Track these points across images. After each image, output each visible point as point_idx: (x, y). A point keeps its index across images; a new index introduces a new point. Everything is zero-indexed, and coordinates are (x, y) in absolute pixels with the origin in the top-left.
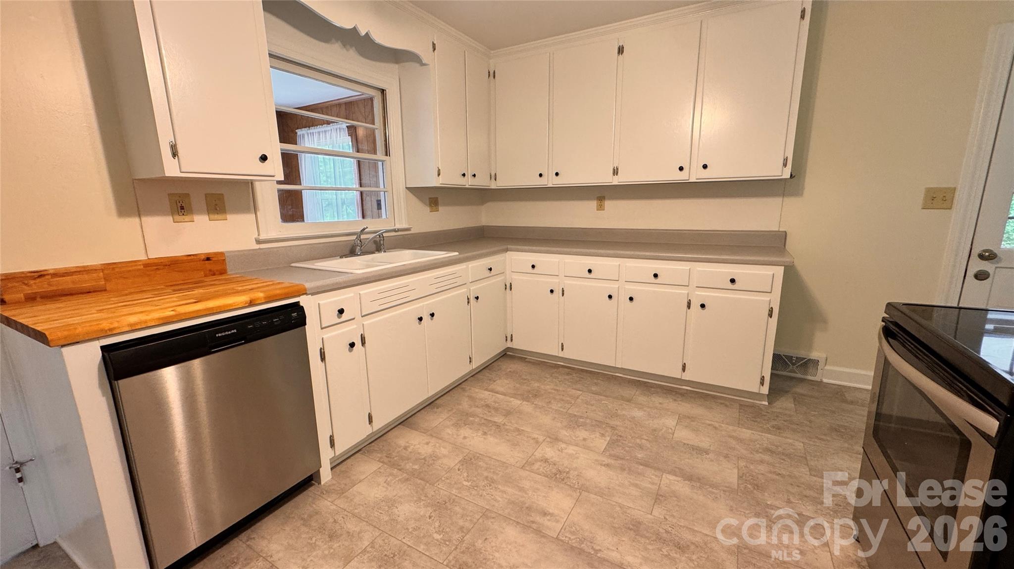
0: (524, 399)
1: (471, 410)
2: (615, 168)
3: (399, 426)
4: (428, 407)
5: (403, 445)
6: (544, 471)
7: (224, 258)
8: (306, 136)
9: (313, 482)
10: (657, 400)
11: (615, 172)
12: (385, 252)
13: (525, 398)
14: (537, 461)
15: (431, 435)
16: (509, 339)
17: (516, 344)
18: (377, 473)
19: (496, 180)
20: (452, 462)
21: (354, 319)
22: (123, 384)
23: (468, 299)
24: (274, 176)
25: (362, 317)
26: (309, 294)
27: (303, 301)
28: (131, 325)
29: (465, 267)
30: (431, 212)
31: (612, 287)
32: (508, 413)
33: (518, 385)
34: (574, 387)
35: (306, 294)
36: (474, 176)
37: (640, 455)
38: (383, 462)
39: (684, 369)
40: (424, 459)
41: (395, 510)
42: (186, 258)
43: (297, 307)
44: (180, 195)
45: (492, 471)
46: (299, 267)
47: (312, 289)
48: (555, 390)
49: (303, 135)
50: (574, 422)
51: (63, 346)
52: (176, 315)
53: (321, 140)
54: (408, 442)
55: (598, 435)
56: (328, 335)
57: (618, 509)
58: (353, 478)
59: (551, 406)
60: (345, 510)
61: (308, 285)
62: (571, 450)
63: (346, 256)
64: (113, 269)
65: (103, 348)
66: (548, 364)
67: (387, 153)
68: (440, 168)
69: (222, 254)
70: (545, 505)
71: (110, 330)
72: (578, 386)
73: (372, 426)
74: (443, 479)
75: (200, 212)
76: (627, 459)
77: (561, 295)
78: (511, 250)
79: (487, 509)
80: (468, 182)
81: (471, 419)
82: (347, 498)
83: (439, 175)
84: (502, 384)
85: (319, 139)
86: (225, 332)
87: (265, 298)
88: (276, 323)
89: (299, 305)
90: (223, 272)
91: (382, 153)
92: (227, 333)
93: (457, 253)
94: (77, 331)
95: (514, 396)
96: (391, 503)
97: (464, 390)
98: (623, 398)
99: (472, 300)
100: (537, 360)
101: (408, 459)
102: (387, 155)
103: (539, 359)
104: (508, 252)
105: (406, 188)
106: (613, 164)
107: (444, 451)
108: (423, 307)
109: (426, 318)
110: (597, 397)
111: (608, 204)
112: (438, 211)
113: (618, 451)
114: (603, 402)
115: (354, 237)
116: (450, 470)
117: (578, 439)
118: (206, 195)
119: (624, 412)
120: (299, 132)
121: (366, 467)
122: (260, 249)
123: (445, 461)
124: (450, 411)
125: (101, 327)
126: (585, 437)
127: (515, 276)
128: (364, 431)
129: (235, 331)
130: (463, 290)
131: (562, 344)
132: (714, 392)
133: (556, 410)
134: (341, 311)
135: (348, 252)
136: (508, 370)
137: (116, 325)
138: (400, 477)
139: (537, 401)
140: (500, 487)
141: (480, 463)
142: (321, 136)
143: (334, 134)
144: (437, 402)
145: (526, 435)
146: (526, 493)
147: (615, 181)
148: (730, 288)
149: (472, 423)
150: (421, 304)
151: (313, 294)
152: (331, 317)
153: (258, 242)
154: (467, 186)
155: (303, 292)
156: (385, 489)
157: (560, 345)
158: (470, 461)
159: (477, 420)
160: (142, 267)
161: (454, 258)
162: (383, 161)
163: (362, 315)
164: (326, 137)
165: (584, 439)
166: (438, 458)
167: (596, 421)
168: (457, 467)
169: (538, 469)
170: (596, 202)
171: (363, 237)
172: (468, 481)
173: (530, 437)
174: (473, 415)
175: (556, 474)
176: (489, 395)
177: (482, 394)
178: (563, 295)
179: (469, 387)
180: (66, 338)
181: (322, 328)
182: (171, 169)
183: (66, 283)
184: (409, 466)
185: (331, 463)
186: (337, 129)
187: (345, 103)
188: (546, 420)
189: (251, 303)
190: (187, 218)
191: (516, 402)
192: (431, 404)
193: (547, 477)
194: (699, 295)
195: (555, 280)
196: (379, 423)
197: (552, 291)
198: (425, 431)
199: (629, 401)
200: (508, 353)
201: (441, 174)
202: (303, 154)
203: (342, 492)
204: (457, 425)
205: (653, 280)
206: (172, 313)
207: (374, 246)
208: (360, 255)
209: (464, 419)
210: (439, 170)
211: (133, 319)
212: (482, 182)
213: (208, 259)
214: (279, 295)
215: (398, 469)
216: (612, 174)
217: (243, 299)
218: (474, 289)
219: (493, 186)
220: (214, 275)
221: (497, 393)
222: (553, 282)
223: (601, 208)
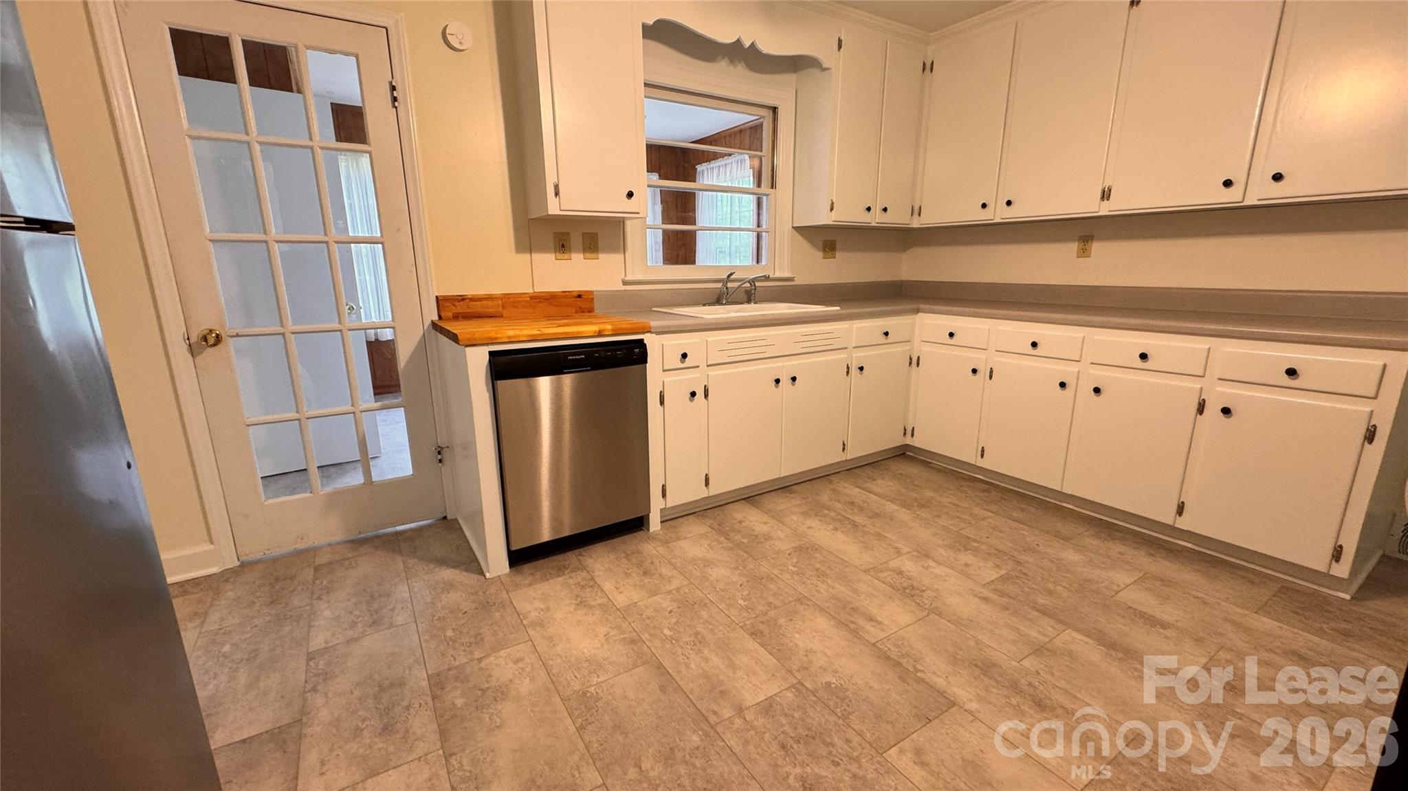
0: (903, 506)
1: (828, 503)
2: (1106, 189)
3: (742, 501)
4: (780, 491)
5: (738, 519)
6: (892, 582)
7: (592, 297)
8: (706, 172)
9: (643, 528)
10: (1116, 548)
11: (1106, 195)
12: (755, 303)
13: (906, 505)
14: (888, 569)
15: (773, 517)
16: (909, 432)
17: (917, 442)
18: (702, 536)
19: (919, 215)
20: (785, 546)
21: (698, 367)
22: (501, 384)
23: (848, 368)
24: (638, 213)
25: (708, 366)
26: (653, 333)
27: (648, 339)
28: (509, 337)
29: (847, 326)
30: (824, 258)
31: (1067, 371)
32: (875, 515)
33: (903, 490)
34: (986, 507)
35: (650, 332)
36: (885, 210)
37: (1041, 600)
38: (713, 529)
39: (1180, 510)
40: (756, 536)
41: (710, 571)
42: (561, 294)
43: (641, 343)
44: (563, 234)
45: (827, 565)
46: (659, 312)
47: (657, 327)
48: (954, 505)
49: (703, 171)
50: (963, 543)
51: (467, 346)
52: (541, 335)
53: (720, 177)
54: (745, 517)
55: (990, 564)
56: (670, 378)
57: (972, 643)
58: (680, 534)
59: (938, 520)
60: (664, 557)
61: (654, 324)
62: (940, 570)
63: (710, 304)
64: (509, 298)
65: (491, 353)
66: (960, 475)
67: (773, 186)
68: (834, 201)
69: (591, 292)
70: (875, 611)
71: (496, 338)
72: (994, 508)
73: (708, 489)
74: (769, 558)
75: (577, 251)
76: (1020, 600)
77: (988, 378)
78: (925, 312)
79: (805, 596)
80: (876, 219)
81: (826, 512)
82: (669, 548)
83: (832, 209)
84: (884, 485)
85: (718, 175)
86: (575, 356)
87: (612, 330)
88: (618, 356)
89: (643, 342)
90: (591, 310)
91: (768, 185)
92: (577, 357)
93: (838, 308)
94: (476, 336)
95: (892, 500)
96: (708, 563)
97: (830, 482)
98: (1058, 535)
99: (854, 371)
100: (946, 468)
101: (739, 531)
102: (772, 188)
103: (949, 467)
104: (919, 314)
105: (793, 227)
106: (1103, 184)
107: (780, 534)
108: (784, 368)
109: (785, 381)
110: (1015, 524)
111: (1097, 247)
112: (835, 258)
113: (1011, 588)
114: (1021, 532)
115: (719, 285)
116: (779, 552)
117: (959, 562)
118: (583, 233)
119: (1049, 550)
120: (699, 168)
121: (695, 528)
122: (625, 290)
123: (777, 543)
124: (804, 498)
125: (490, 335)
126: (969, 562)
127: (926, 348)
128: (699, 492)
129: (583, 356)
130: (842, 355)
131: (983, 448)
132: (1237, 558)
133: (943, 526)
134: (684, 356)
135: (714, 301)
136: (899, 472)
137: (499, 336)
138: (725, 545)
139: (923, 513)
140: (829, 581)
141: (816, 555)
142: (721, 170)
143: (735, 167)
144: (793, 487)
145: (888, 542)
146: (858, 596)
147: (1105, 209)
148: (1287, 385)
149: (825, 516)
150: (781, 364)
151: (658, 333)
152: (674, 360)
153: (625, 283)
154: (873, 224)
155: (648, 330)
156: (706, 551)
157: (980, 449)
158: (806, 550)
159: (833, 514)
160: (528, 299)
161: (834, 313)
162: (767, 195)
163: (709, 363)
164: (726, 172)
165: (967, 565)
166: (770, 538)
167: (996, 549)
168: (788, 552)
169: (885, 578)
170: (1077, 244)
171: (729, 285)
172: (795, 566)
173: (891, 545)
174: (829, 509)
175: (905, 588)
176: (860, 492)
177: (851, 490)
178: (991, 377)
179: (838, 481)
180: (468, 339)
181: (664, 371)
182: (553, 208)
183: (477, 307)
184: (738, 537)
185: (661, 517)
186: (738, 162)
187: (751, 128)
188: (923, 534)
189: (600, 334)
190: (566, 256)
191: (891, 507)
192: (784, 487)
193: (893, 588)
194: (1221, 392)
195: (982, 355)
196: (716, 488)
197: (974, 371)
198: (768, 512)
199: (1066, 539)
200: (908, 453)
201: (834, 209)
202: (701, 192)
203: (666, 542)
204: (805, 515)
205: (1139, 363)
206: (539, 332)
207: (746, 296)
208: (725, 304)
209: (816, 510)
210: (832, 204)
211: (511, 333)
212: (898, 217)
213: (579, 296)
214: (625, 329)
215: (726, 538)
216: (1099, 197)
217: (592, 328)
218: (858, 357)
219: (916, 223)
220: (583, 312)
221: (870, 492)
222: (980, 360)
223: (1084, 253)
